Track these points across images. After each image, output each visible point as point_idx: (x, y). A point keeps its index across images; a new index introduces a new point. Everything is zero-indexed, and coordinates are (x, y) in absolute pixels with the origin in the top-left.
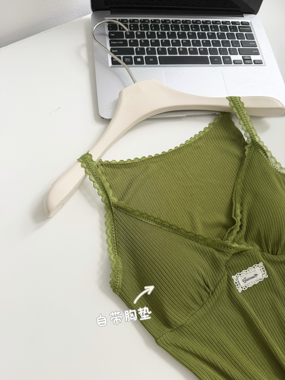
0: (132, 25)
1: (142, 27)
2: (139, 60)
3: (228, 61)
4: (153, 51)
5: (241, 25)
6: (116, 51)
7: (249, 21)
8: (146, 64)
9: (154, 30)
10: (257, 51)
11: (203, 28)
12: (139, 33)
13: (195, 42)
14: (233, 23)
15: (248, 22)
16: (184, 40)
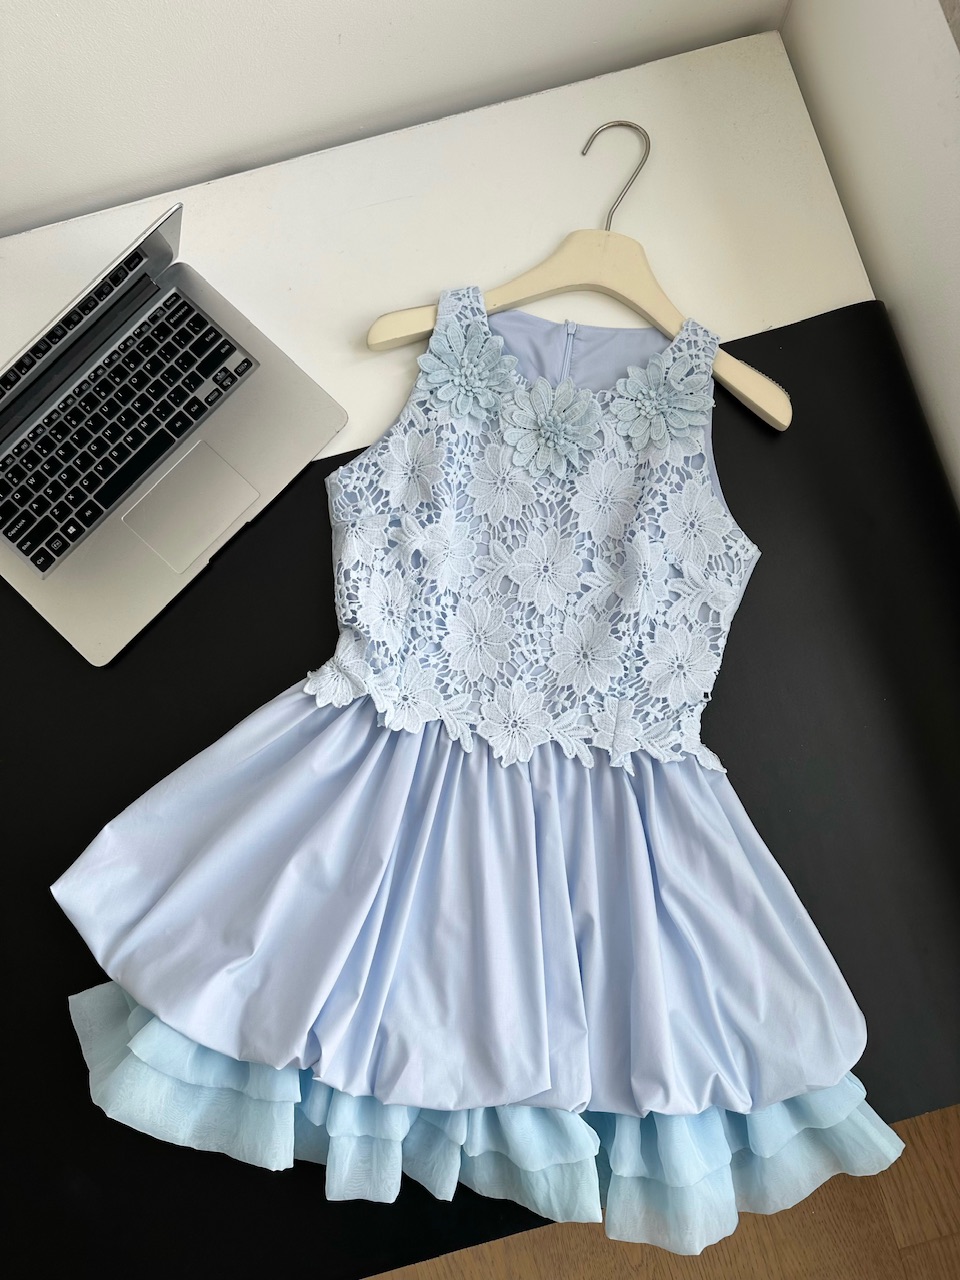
0: (10, 475)
1: (27, 463)
2: (72, 530)
3: (199, 410)
4: (79, 496)
5: (169, 312)
6: (29, 543)
7: (173, 291)
8: (88, 526)
9: (49, 452)
10: (227, 346)
11: (115, 377)
12: (32, 481)
13: (124, 419)
14: (154, 319)
15: (174, 295)
16: (106, 430)
